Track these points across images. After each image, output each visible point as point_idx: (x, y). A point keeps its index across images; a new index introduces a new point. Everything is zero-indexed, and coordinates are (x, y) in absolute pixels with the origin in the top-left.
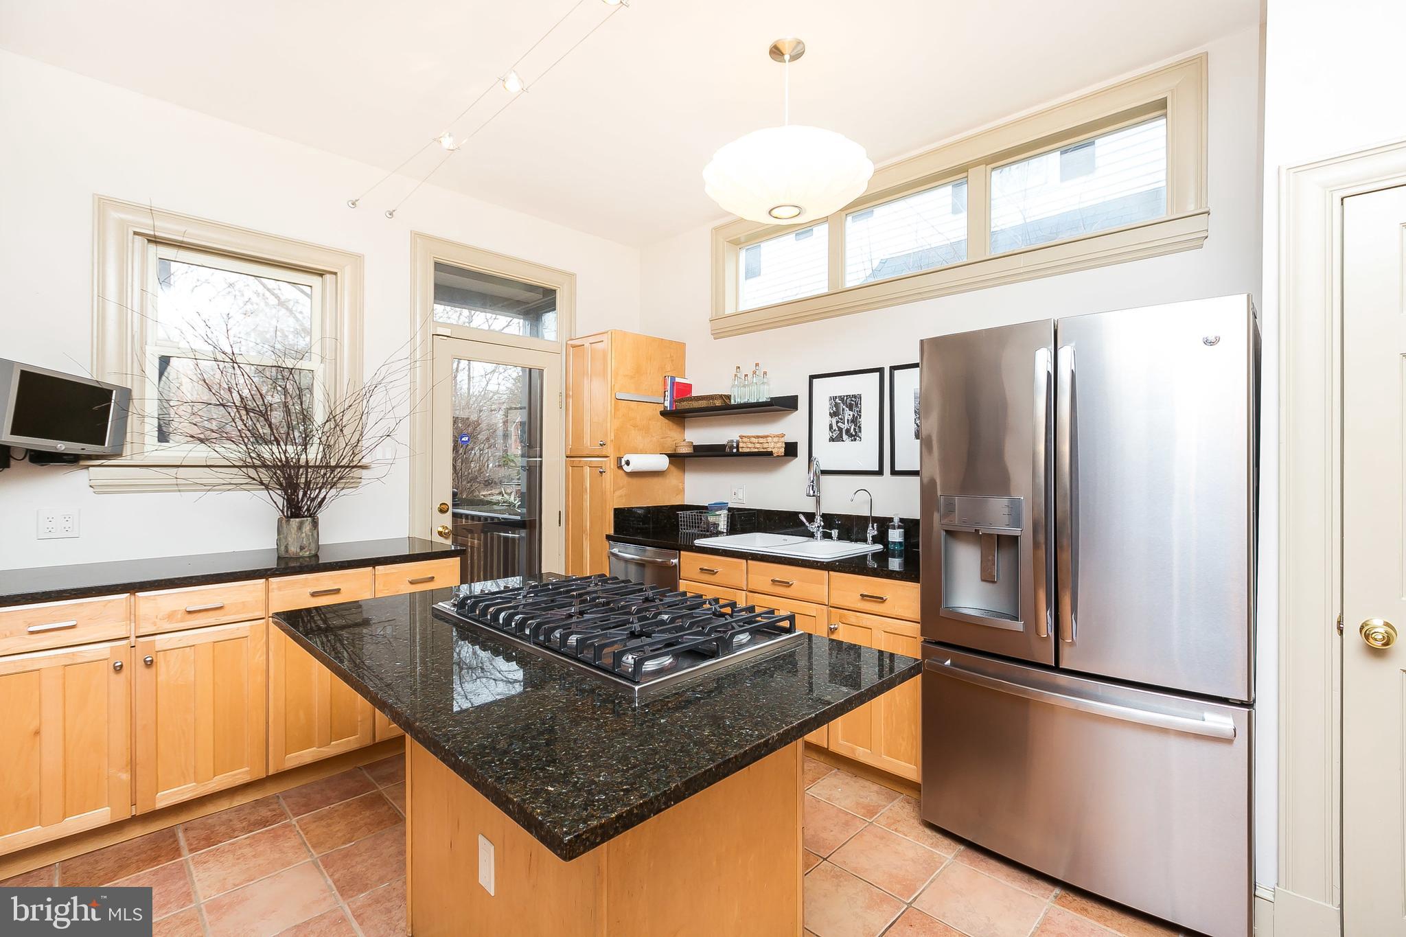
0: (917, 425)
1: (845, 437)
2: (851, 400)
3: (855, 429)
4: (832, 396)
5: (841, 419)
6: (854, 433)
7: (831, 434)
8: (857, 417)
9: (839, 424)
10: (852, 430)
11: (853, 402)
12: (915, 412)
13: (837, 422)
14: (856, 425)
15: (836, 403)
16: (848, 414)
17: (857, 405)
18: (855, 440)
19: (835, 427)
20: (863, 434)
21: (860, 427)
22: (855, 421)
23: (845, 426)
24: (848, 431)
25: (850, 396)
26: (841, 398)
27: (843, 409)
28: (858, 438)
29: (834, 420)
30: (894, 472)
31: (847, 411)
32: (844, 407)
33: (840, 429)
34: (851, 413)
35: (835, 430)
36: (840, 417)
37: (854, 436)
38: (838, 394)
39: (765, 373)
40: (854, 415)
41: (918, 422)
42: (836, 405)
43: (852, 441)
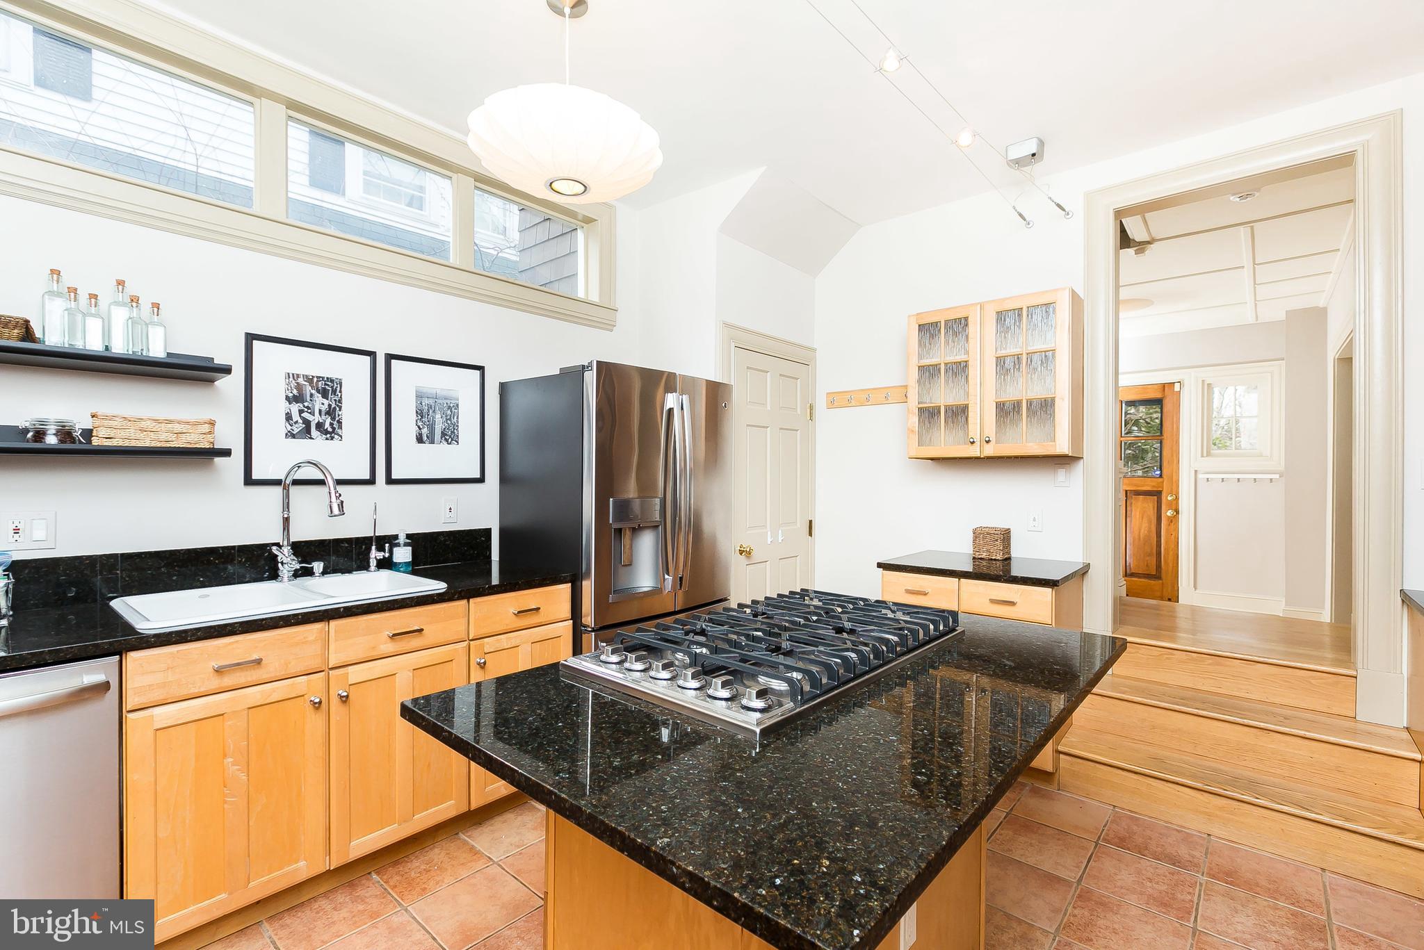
0: (419, 427)
1: (314, 432)
2: (325, 384)
3: (331, 424)
4: (291, 372)
5: (308, 408)
6: (330, 429)
7: (289, 428)
8: (335, 408)
9: (304, 415)
10: (327, 426)
11: (329, 388)
12: (417, 412)
13: (301, 412)
14: (333, 419)
15: (297, 383)
16: (320, 403)
17: (334, 392)
18: (332, 438)
19: (296, 417)
20: (345, 431)
21: (340, 422)
22: (331, 412)
23: (315, 419)
24: (319, 426)
25: (323, 378)
26: (310, 380)
27: (312, 395)
28: (336, 436)
29: (295, 408)
30: (390, 481)
31: (318, 398)
32: (313, 392)
33: (307, 423)
34: (326, 402)
35: (296, 422)
36: (306, 404)
37: (331, 432)
38: (301, 372)
39: (156, 306)
40: (330, 406)
41: (420, 424)
42: (299, 387)
43: (327, 439)
